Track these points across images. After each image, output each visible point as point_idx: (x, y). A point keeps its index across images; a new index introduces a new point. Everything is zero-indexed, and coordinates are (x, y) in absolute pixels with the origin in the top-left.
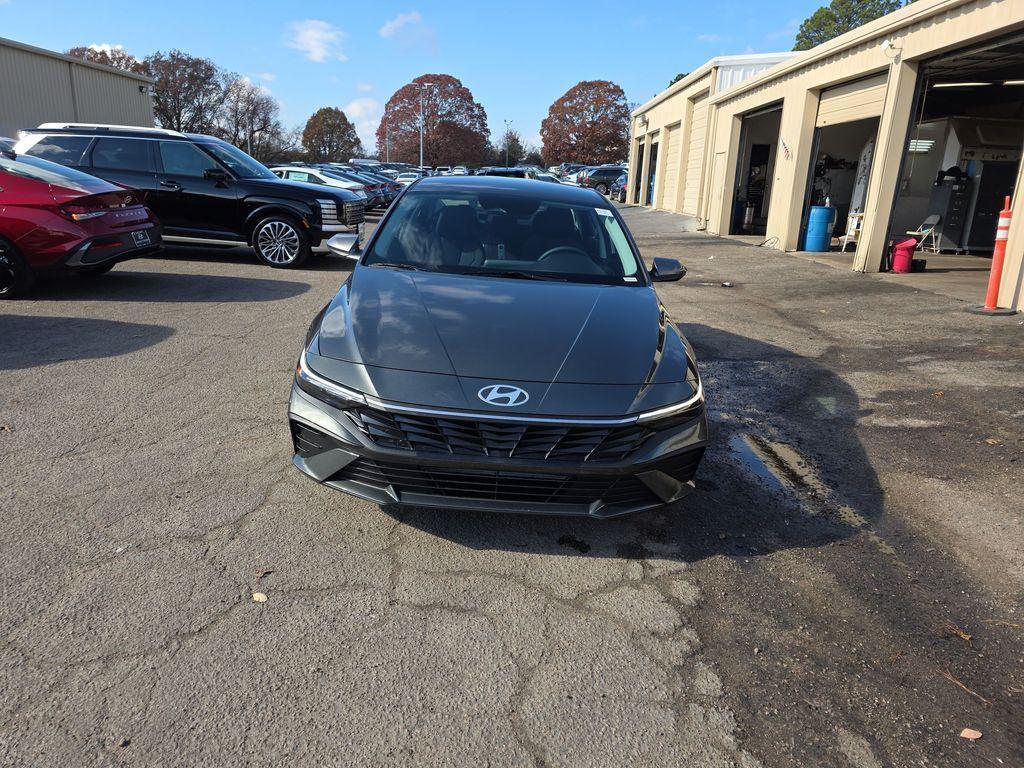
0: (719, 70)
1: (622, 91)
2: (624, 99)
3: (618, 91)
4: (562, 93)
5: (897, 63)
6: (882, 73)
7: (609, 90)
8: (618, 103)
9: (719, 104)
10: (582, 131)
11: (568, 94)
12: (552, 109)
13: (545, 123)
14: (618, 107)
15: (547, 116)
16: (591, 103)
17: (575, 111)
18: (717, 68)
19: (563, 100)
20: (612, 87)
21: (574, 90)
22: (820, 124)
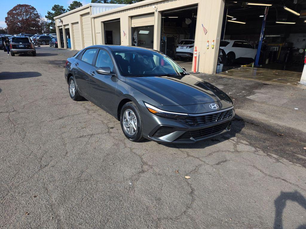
0: (92, 7)
1: (35, 9)
2: (37, 11)
3: (33, 8)
4: (12, 8)
5: (156, 12)
6: (152, 14)
7: (30, 8)
8: (35, 13)
9: (94, 18)
10: (22, 21)
11: (14, 8)
12: (8, 13)
13: (6, 18)
14: (35, 14)
15: (7, 16)
16: (24, 12)
17: (18, 14)
18: (91, 6)
19: (12, 11)
20: (31, 7)
21: (16, 7)
22: (133, 26)
